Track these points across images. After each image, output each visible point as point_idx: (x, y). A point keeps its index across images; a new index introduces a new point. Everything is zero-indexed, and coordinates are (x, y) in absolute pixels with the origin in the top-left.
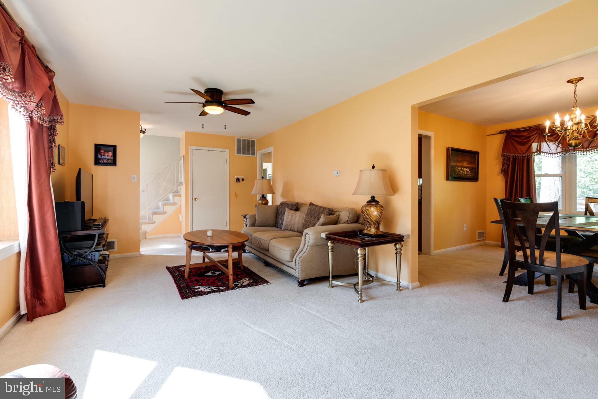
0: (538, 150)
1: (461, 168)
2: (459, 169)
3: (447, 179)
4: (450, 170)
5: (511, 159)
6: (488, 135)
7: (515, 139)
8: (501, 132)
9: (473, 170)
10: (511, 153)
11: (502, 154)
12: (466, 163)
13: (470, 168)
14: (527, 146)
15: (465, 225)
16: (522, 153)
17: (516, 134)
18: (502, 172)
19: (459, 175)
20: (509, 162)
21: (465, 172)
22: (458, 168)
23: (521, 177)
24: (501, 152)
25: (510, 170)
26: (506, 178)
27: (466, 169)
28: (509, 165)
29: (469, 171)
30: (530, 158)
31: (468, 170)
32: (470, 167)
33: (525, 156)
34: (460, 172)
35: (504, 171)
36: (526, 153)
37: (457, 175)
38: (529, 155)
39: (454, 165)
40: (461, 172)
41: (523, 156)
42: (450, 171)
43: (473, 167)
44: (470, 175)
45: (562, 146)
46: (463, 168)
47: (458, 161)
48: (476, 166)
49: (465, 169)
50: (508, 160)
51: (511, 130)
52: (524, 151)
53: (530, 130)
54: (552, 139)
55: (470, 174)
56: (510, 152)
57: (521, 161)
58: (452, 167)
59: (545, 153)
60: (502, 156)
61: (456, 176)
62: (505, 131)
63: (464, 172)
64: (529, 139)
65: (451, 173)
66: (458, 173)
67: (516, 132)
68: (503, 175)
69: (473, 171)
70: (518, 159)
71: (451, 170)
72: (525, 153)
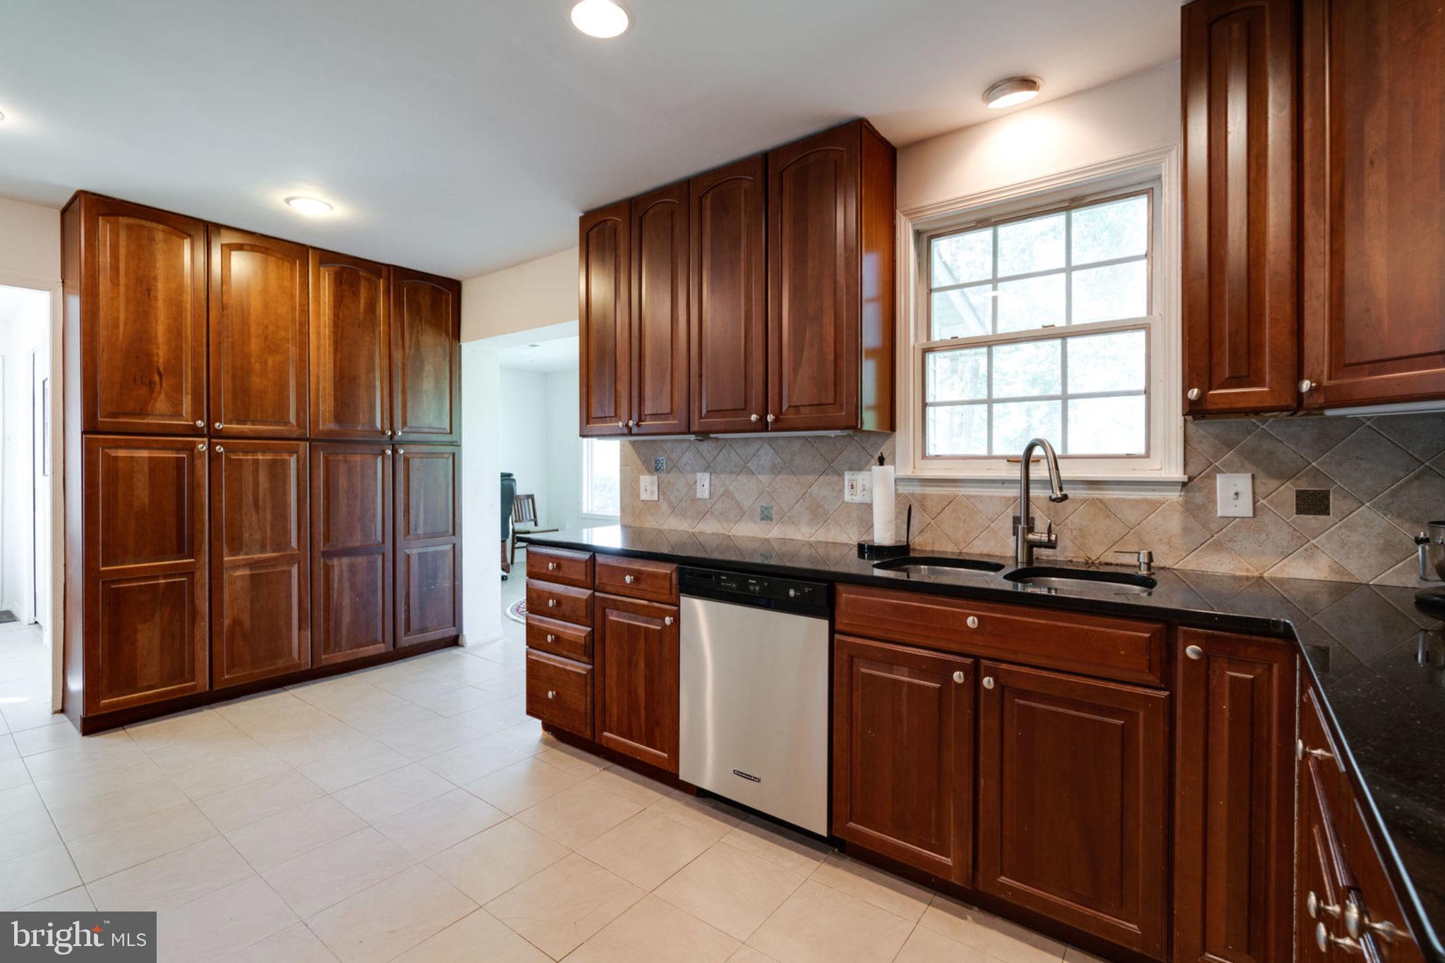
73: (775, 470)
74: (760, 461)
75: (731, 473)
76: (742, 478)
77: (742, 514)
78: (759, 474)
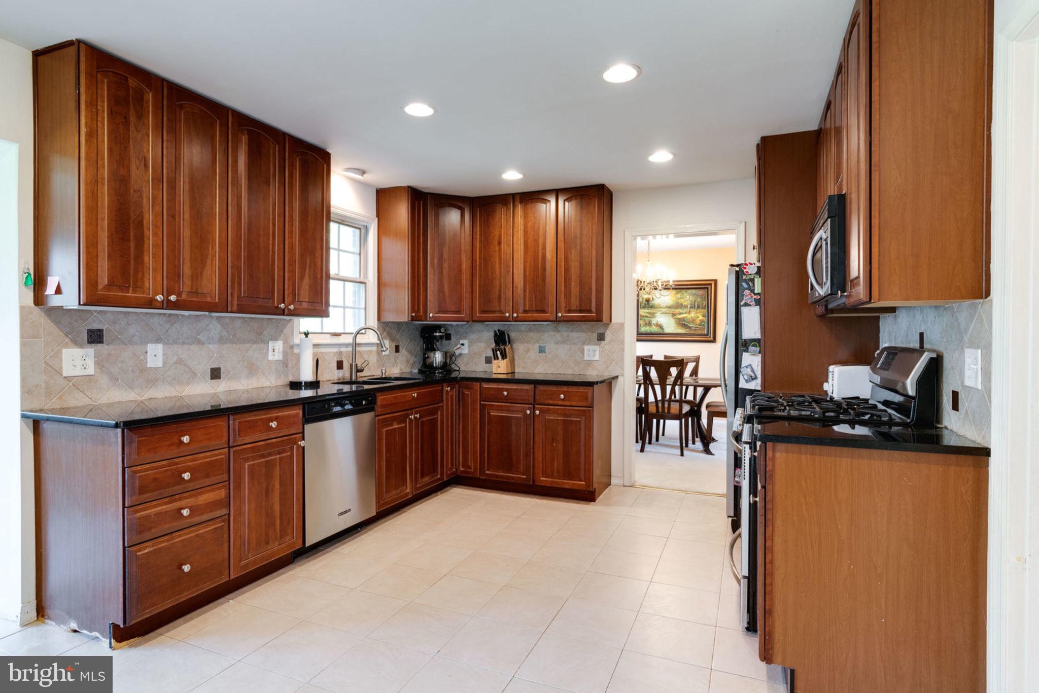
73: (222, 340)
74: (210, 334)
75: (184, 343)
76: (195, 348)
77: (193, 375)
78: (210, 344)
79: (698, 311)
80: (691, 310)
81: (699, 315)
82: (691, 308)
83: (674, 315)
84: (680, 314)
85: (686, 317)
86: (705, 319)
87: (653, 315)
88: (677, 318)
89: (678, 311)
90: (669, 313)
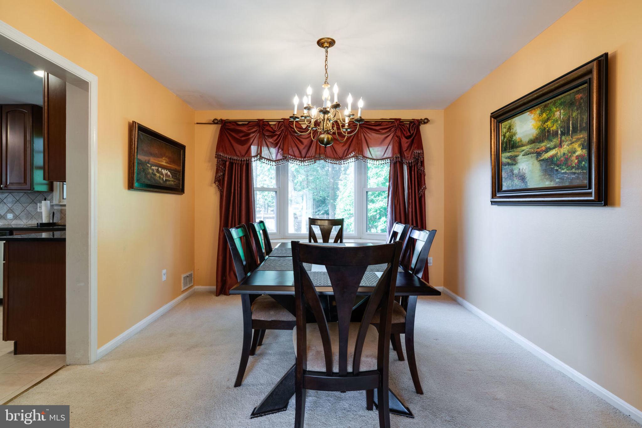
0: (258, 154)
1: (157, 168)
2: (153, 170)
3: (131, 186)
4: (136, 168)
5: (228, 163)
6: (197, 123)
7: (233, 134)
8: (215, 122)
9: (177, 174)
10: (227, 154)
11: (216, 155)
12: (165, 160)
13: (171, 170)
14: (246, 146)
15: (164, 271)
16: (241, 155)
17: (232, 127)
18: (216, 182)
19: (153, 181)
20: (225, 167)
21: (165, 175)
22: (151, 166)
23: (239, 189)
24: (215, 151)
25: (226, 179)
26: (221, 190)
27: (166, 172)
28: (225, 171)
29: (171, 175)
30: (250, 164)
31: (169, 173)
32: (172, 168)
33: (244, 160)
34: (155, 175)
35: (219, 181)
36: (246, 156)
37: (149, 180)
38: (249, 160)
39: (144, 160)
40: (158, 175)
41: (241, 160)
42: (136, 171)
43: (176, 169)
44: (172, 183)
45: (282, 152)
46: (160, 169)
47: (151, 154)
48: (181, 169)
49: (164, 172)
50: (223, 163)
51: (227, 120)
52: (243, 153)
53: (249, 126)
54: (273, 142)
55: (172, 181)
56: (226, 152)
57: (239, 167)
58: (140, 163)
59: (265, 158)
60: (216, 157)
61: (149, 183)
62: (219, 120)
63: (162, 176)
64: (248, 137)
65: (138, 174)
66: (151, 177)
67: (234, 125)
68: (217, 186)
69: (176, 177)
70: (236, 164)
71: (138, 169)
72: (244, 156)
79: (574, 140)
80: (563, 138)
81: (576, 146)
82: (563, 134)
83: (539, 154)
84: (548, 150)
85: (555, 155)
86: (585, 152)
87: (514, 160)
88: (543, 160)
89: (544, 145)
90: (533, 153)
